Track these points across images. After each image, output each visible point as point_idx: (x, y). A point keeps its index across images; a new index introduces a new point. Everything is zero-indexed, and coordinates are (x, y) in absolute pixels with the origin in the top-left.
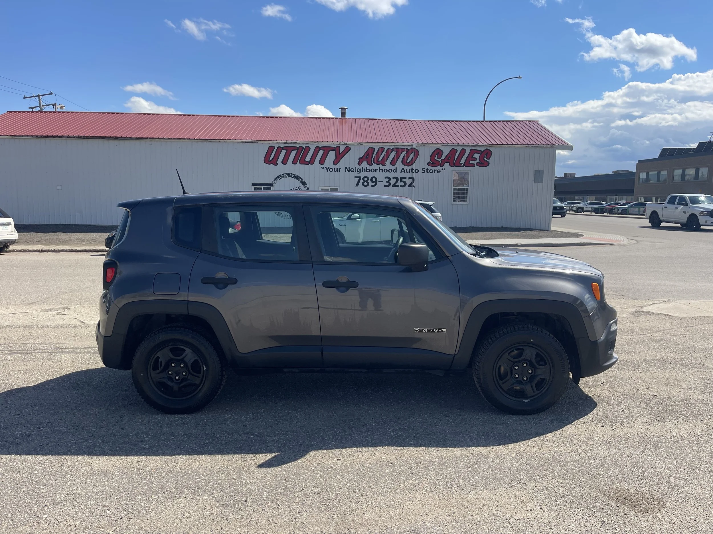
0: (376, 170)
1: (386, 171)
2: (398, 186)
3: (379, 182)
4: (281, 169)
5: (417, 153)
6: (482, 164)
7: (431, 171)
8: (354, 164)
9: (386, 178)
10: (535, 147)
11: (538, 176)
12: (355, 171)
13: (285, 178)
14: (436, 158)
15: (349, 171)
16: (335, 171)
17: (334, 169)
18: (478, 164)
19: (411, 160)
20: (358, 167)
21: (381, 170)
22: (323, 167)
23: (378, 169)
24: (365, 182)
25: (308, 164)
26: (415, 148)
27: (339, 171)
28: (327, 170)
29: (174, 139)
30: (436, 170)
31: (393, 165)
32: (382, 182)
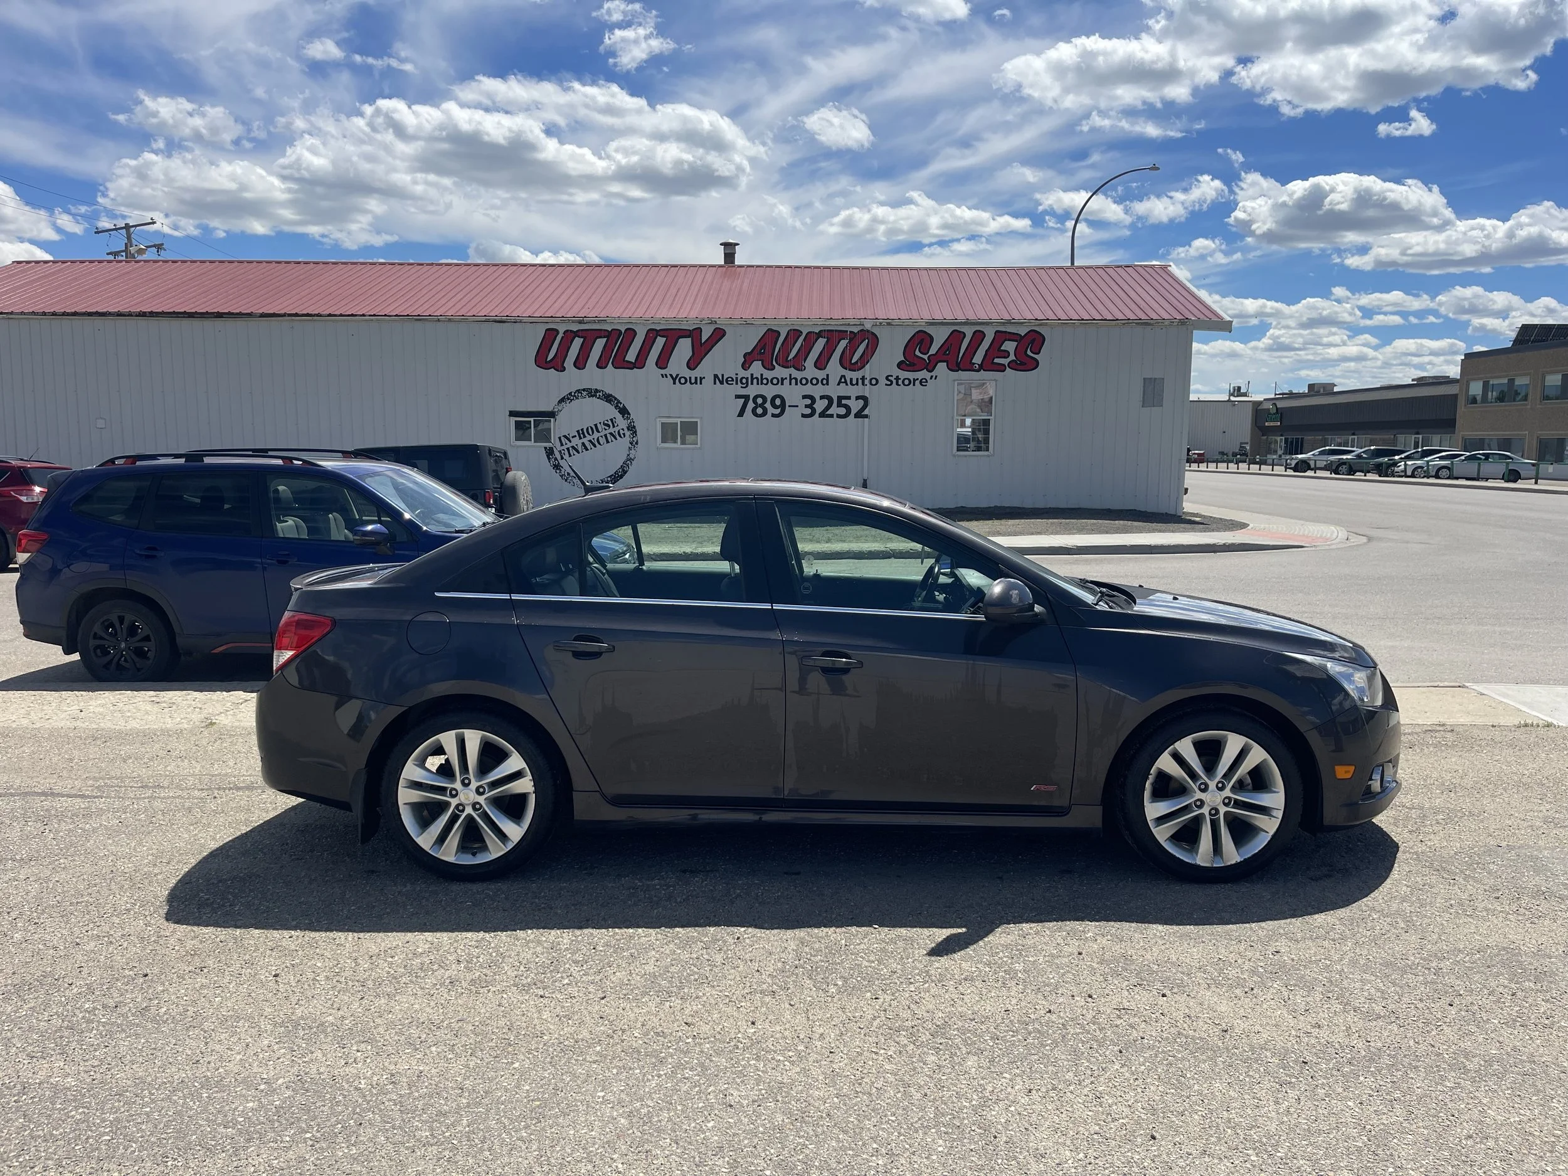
0: (783, 380)
1: (804, 381)
2: (831, 416)
3: (789, 406)
4: (572, 378)
5: (873, 341)
6: (1022, 364)
7: (907, 382)
8: (733, 368)
9: (804, 397)
10: (1143, 325)
11: (1152, 392)
12: (737, 384)
13: (581, 400)
14: (917, 353)
15: (722, 383)
16: (691, 383)
17: (690, 378)
18: (1014, 366)
19: (861, 357)
20: (743, 373)
21: (793, 381)
22: (666, 375)
23: (786, 378)
24: (760, 407)
25: (632, 369)
26: (868, 331)
27: (701, 383)
28: (674, 380)
29: (341, 315)
30: (918, 379)
31: (821, 370)
32: (797, 406)
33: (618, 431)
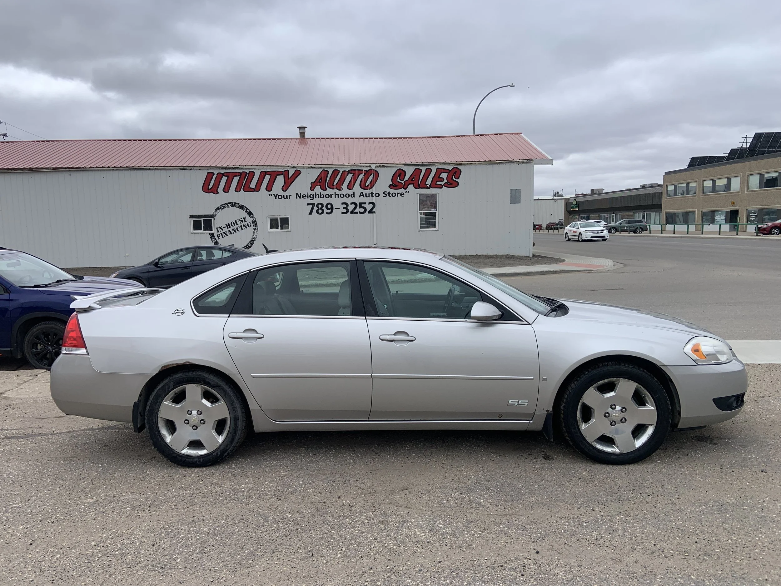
0: (331, 195)
1: (342, 196)
2: (357, 213)
3: (335, 208)
4: (222, 198)
5: (376, 175)
6: (451, 184)
7: (394, 195)
8: (306, 190)
9: (343, 204)
10: (509, 162)
11: (515, 197)
12: (308, 198)
13: (227, 208)
14: (398, 180)
15: (300, 198)
16: (284, 198)
17: (284, 196)
18: (446, 185)
19: (370, 183)
20: (311, 193)
21: (337, 196)
22: (271, 194)
23: (333, 195)
24: (320, 209)
25: (253, 192)
26: (373, 170)
28: (276, 197)
29: (97, 168)
30: (399, 193)
31: (350, 189)
32: (339, 208)
33: (248, 224)
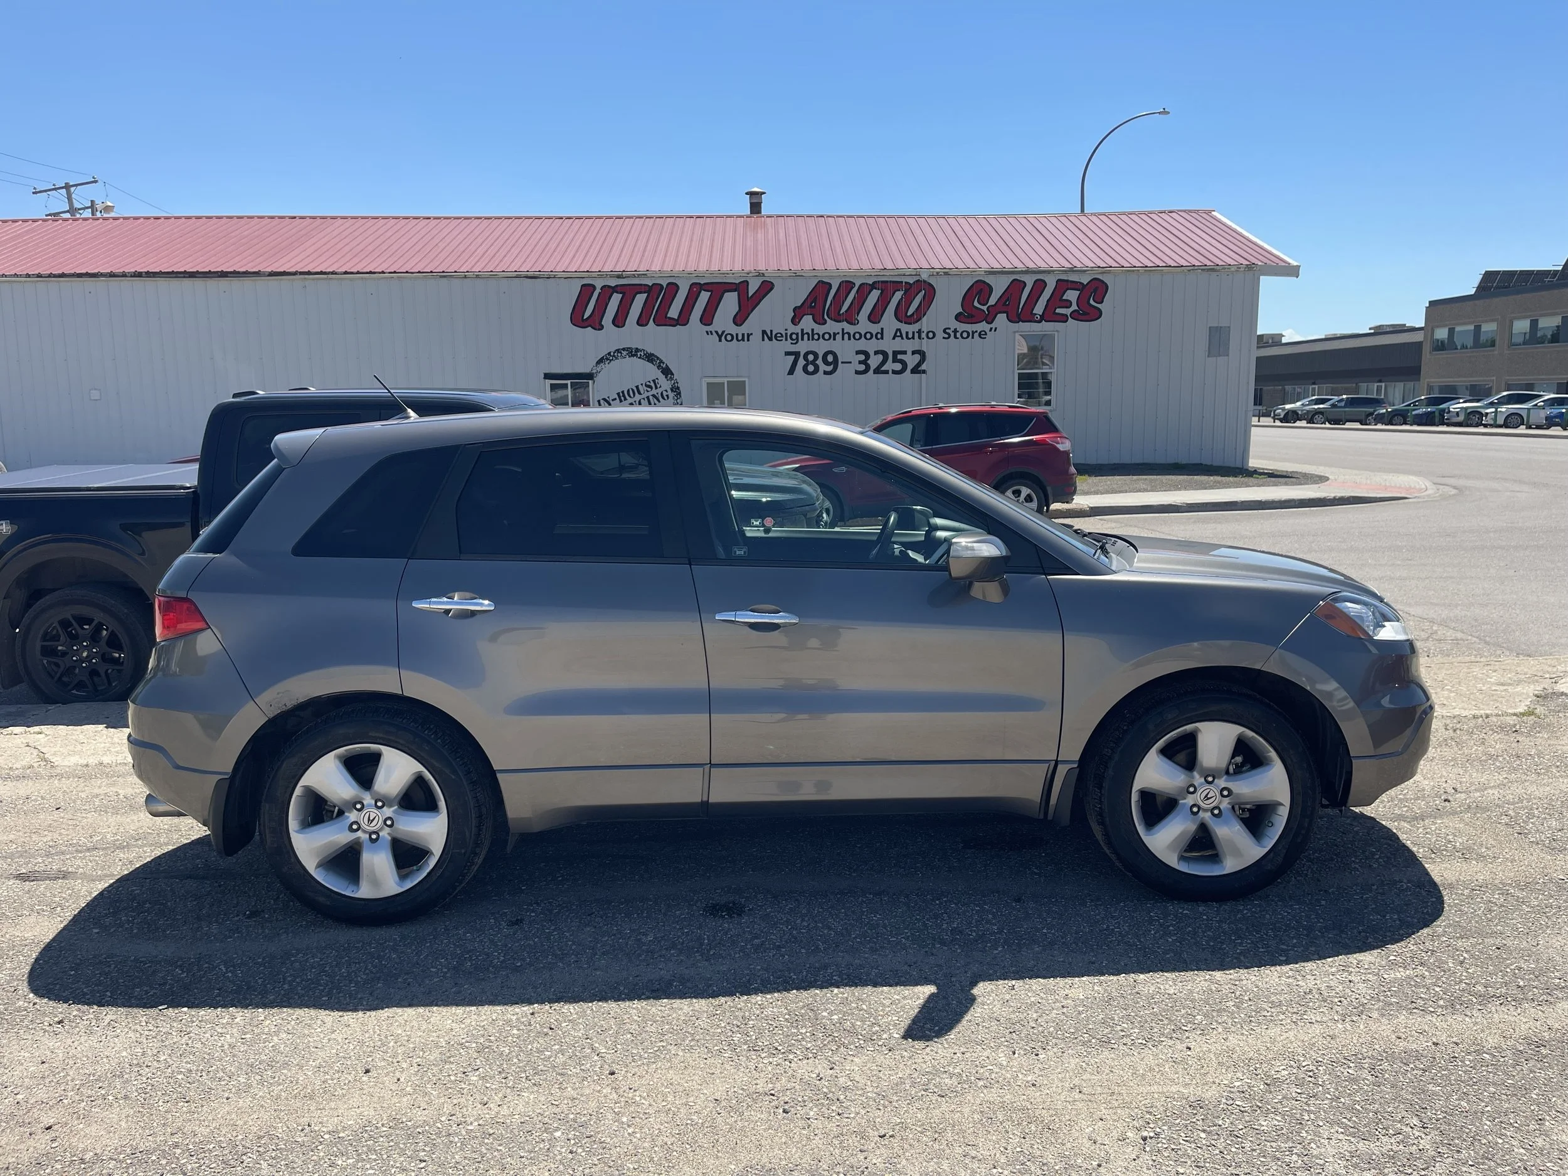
0: (835, 334)
1: (857, 336)
2: (886, 372)
3: (842, 363)
4: (610, 337)
5: (929, 292)
6: (1085, 314)
7: (965, 335)
8: (782, 322)
9: (858, 353)
10: (1209, 270)
11: (1218, 341)
12: (786, 340)
13: (621, 361)
14: (976, 304)
15: (770, 339)
16: (738, 340)
17: (737, 335)
18: (1076, 316)
19: (917, 309)
20: (792, 329)
21: (846, 336)
22: (711, 332)
23: (838, 333)
24: (810, 364)
25: (674, 326)
26: (925, 281)
27: (748, 340)
28: (720, 337)
29: (358, 273)
30: (976, 332)
31: (876, 323)
32: (850, 362)
33: (662, 394)
